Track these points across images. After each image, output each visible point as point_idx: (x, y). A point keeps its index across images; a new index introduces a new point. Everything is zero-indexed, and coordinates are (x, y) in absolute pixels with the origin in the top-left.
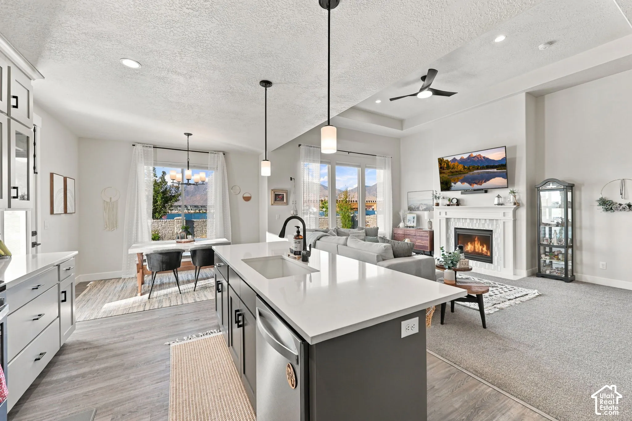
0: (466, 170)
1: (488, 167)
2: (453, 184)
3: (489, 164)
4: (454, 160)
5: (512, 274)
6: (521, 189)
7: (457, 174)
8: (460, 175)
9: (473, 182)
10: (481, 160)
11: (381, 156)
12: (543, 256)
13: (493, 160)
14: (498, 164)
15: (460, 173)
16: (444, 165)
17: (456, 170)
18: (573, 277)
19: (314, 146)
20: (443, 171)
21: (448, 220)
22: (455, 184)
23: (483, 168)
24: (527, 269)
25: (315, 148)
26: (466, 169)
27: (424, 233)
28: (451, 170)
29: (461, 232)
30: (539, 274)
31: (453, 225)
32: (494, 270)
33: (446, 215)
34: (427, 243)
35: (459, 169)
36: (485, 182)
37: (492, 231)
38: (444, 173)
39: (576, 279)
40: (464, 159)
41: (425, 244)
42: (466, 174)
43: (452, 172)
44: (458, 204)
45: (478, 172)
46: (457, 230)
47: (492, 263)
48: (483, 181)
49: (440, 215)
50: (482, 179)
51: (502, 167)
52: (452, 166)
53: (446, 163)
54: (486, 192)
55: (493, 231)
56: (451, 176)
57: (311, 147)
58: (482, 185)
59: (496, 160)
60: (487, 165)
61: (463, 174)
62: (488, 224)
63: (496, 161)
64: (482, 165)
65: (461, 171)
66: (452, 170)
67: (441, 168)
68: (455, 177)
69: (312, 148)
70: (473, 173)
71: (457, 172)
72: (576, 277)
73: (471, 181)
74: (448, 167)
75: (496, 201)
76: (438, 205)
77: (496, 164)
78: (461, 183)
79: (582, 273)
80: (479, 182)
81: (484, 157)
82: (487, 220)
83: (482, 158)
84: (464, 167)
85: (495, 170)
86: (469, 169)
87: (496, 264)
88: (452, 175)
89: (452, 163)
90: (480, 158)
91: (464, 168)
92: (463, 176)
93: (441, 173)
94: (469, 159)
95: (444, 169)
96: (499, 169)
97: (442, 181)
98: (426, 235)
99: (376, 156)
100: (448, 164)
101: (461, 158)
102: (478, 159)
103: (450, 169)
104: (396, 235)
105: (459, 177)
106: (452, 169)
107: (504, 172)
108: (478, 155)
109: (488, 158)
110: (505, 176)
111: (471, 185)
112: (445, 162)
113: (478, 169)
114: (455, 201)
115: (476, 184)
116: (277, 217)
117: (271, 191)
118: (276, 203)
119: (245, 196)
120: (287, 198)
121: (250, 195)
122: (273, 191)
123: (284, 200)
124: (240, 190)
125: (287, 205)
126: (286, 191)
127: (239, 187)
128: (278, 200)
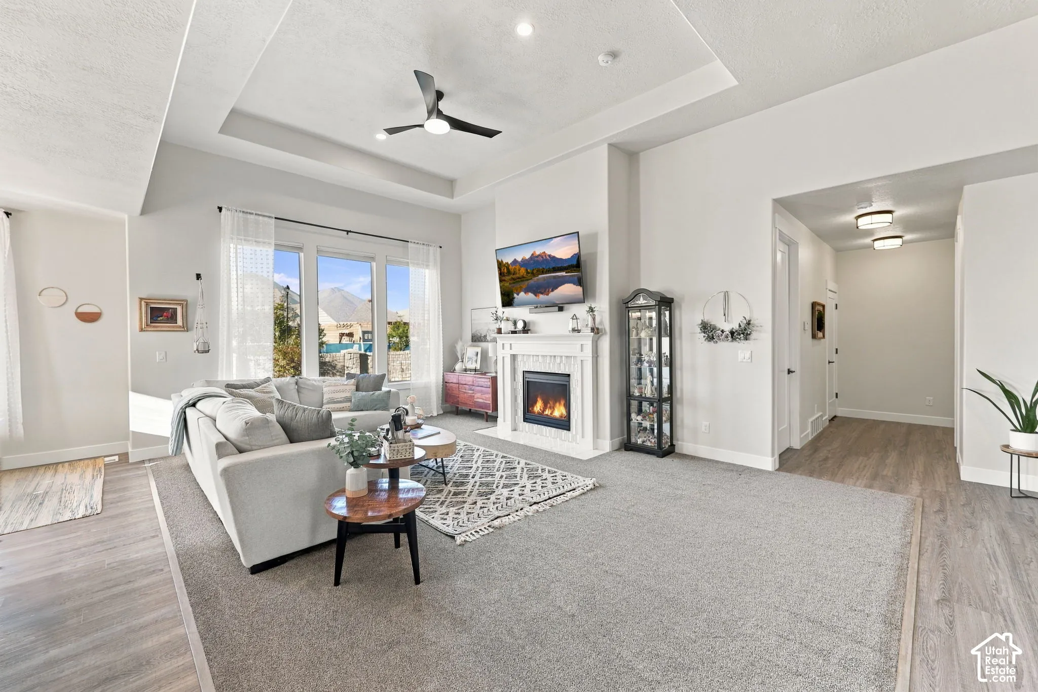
0: (529, 275)
1: (555, 270)
2: (515, 295)
3: (556, 265)
4: (515, 261)
5: (592, 448)
6: (603, 305)
7: (519, 282)
8: (523, 283)
9: (539, 291)
10: (546, 260)
11: (418, 243)
12: (633, 416)
13: (561, 259)
14: (567, 265)
15: (522, 279)
16: (504, 271)
17: (518, 275)
18: (672, 447)
19: (257, 213)
20: (503, 278)
21: (514, 357)
22: (518, 295)
23: (548, 271)
24: (612, 438)
25: (261, 218)
26: (529, 273)
27: (484, 382)
28: (512, 276)
29: (532, 378)
30: (628, 446)
31: (522, 367)
32: (572, 442)
33: (511, 349)
34: (487, 398)
35: (522, 274)
36: (552, 291)
37: (569, 375)
38: (504, 280)
39: (676, 451)
40: (526, 260)
41: (485, 400)
42: (530, 281)
43: (513, 279)
44: (526, 330)
45: (544, 278)
46: (527, 375)
47: (569, 430)
48: (551, 290)
49: (503, 349)
50: (548, 287)
51: (573, 269)
52: (512, 271)
53: (506, 267)
54: (561, 309)
55: (571, 375)
56: (513, 285)
57: (252, 214)
58: (549, 295)
59: (564, 258)
60: (554, 266)
61: (526, 280)
62: (564, 364)
63: (566, 259)
64: (548, 267)
65: (523, 277)
66: (514, 276)
67: (501, 274)
68: (518, 286)
69: (252, 217)
70: (538, 279)
71: (519, 278)
72: (676, 447)
73: (537, 290)
74: (509, 272)
75: (571, 325)
76: (499, 331)
77: (565, 265)
78: (525, 293)
79: (683, 441)
80: (545, 291)
81: (550, 256)
82: (563, 357)
83: (548, 257)
84: (527, 270)
85: (564, 274)
86: (532, 273)
87: (574, 433)
88: (515, 283)
89: (512, 266)
90: (544, 257)
91: (528, 273)
92: (526, 283)
93: (501, 281)
94: (532, 260)
95: (504, 276)
96: (568, 272)
97: (503, 292)
98: (487, 385)
99: (408, 242)
100: (508, 269)
101: (522, 259)
102: (543, 258)
103: (511, 274)
104: (448, 384)
105: (522, 286)
106: (513, 274)
107: (574, 275)
108: (543, 253)
109: (554, 257)
110: (580, 282)
111: (536, 296)
112: (505, 265)
113: (543, 273)
114: (520, 325)
115: (542, 293)
116: (158, 357)
117: (138, 301)
118: (154, 327)
119: (80, 310)
120: (185, 317)
121: (99, 310)
122: (145, 301)
123: (176, 320)
124: (65, 298)
125: (184, 331)
126: (183, 302)
127: (63, 290)
128: (161, 320)
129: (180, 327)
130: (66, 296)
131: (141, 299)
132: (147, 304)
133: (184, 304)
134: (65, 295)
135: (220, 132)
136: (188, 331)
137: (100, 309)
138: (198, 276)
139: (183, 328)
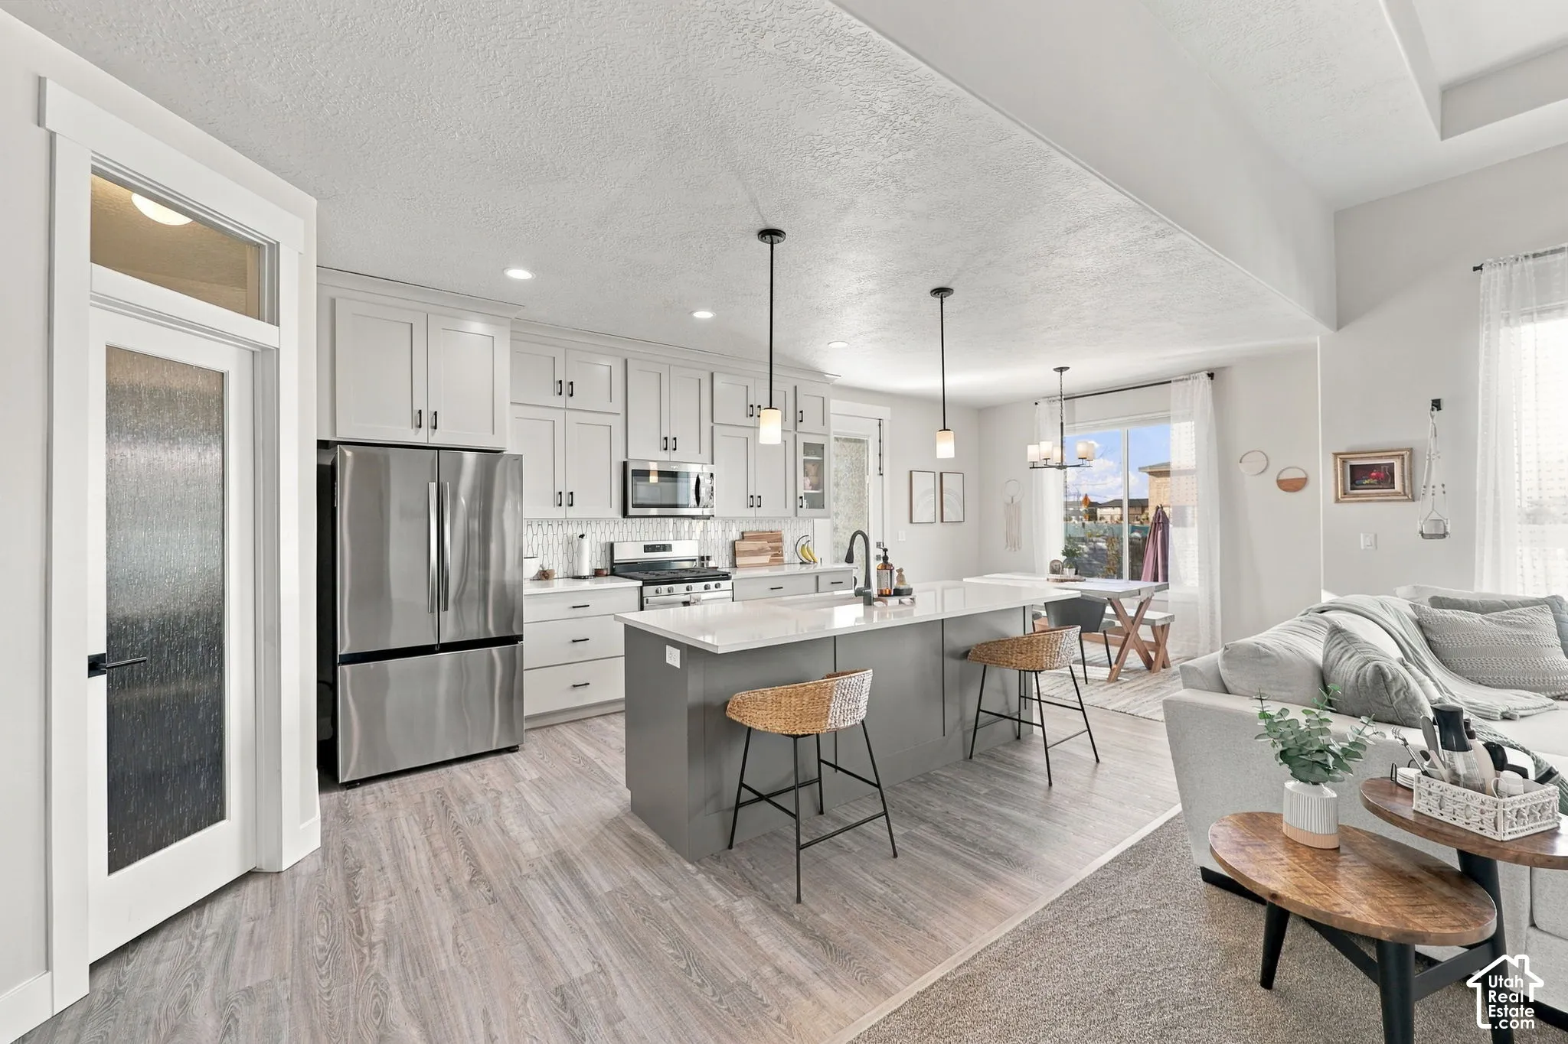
116: (1364, 541)
117: (1332, 457)
118: (1357, 495)
119: (1283, 477)
120: (1410, 475)
121: (1302, 473)
122: (1341, 456)
123: (1393, 482)
124: (1266, 462)
125: (1408, 500)
126: (1404, 453)
127: (1264, 454)
128: (1367, 484)
129: (1397, 494)
130: (1267, 460)
131: (1336, 455)
132: (1344, 461)
133: (1409, 455)
134: (1265, 459)
135: (1443, 138)
136: (1414, 501)
137: (1306, 474)
138: (1437, 404)
139: (1405, 495)
